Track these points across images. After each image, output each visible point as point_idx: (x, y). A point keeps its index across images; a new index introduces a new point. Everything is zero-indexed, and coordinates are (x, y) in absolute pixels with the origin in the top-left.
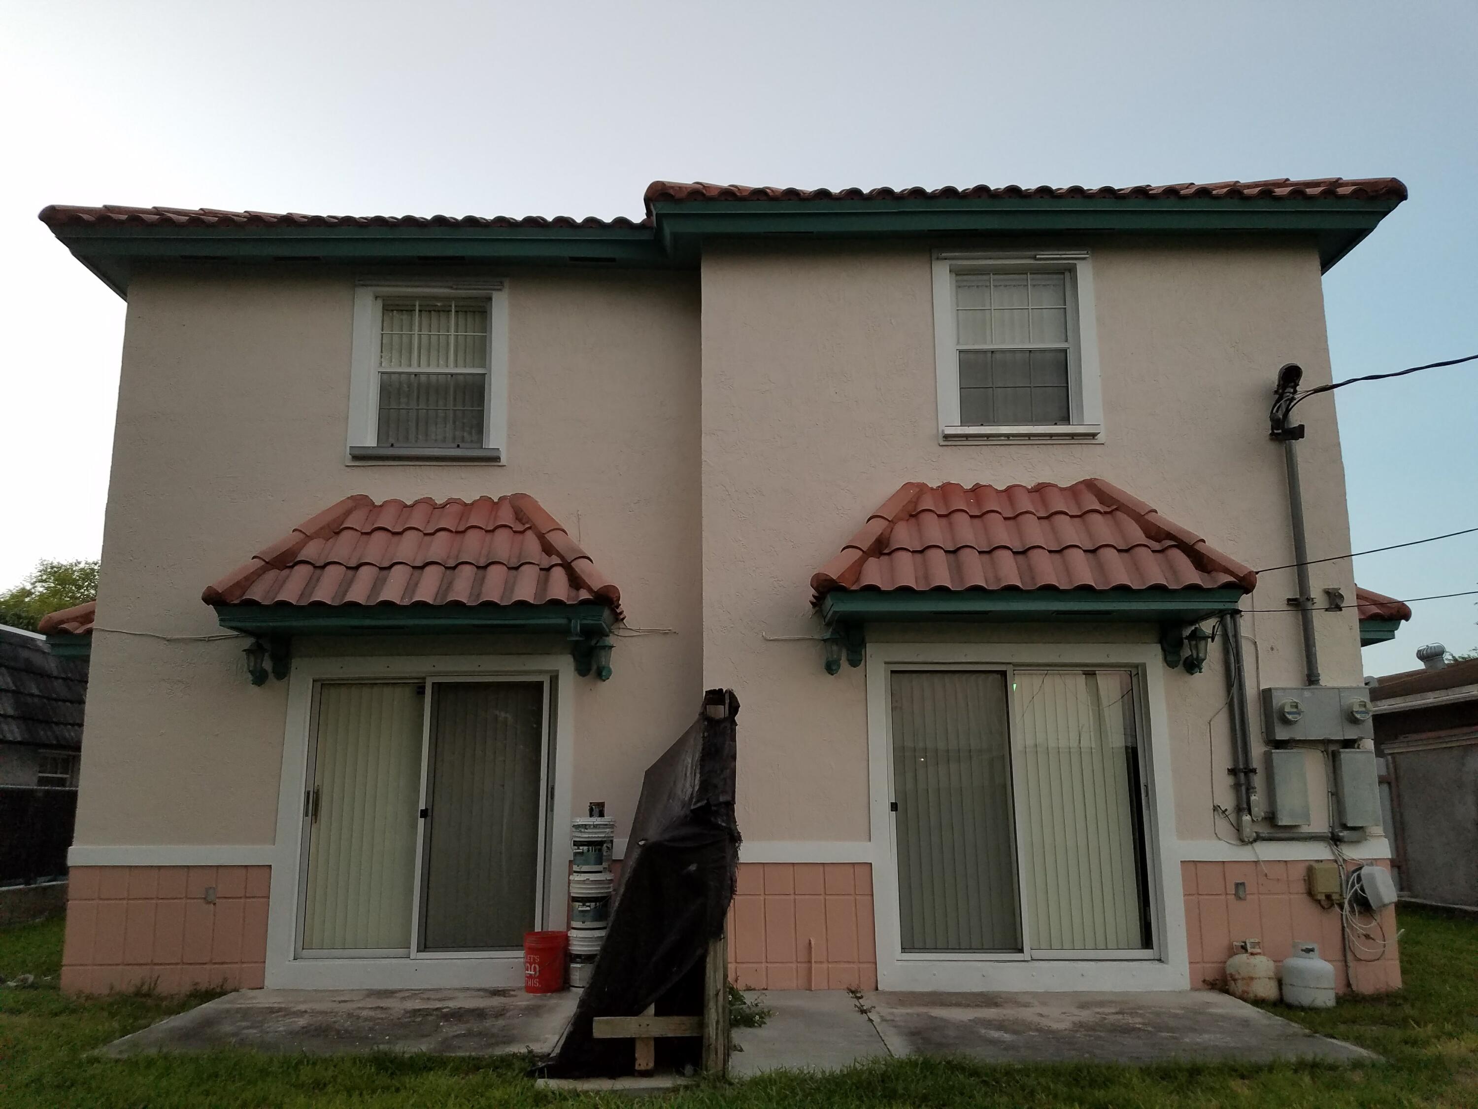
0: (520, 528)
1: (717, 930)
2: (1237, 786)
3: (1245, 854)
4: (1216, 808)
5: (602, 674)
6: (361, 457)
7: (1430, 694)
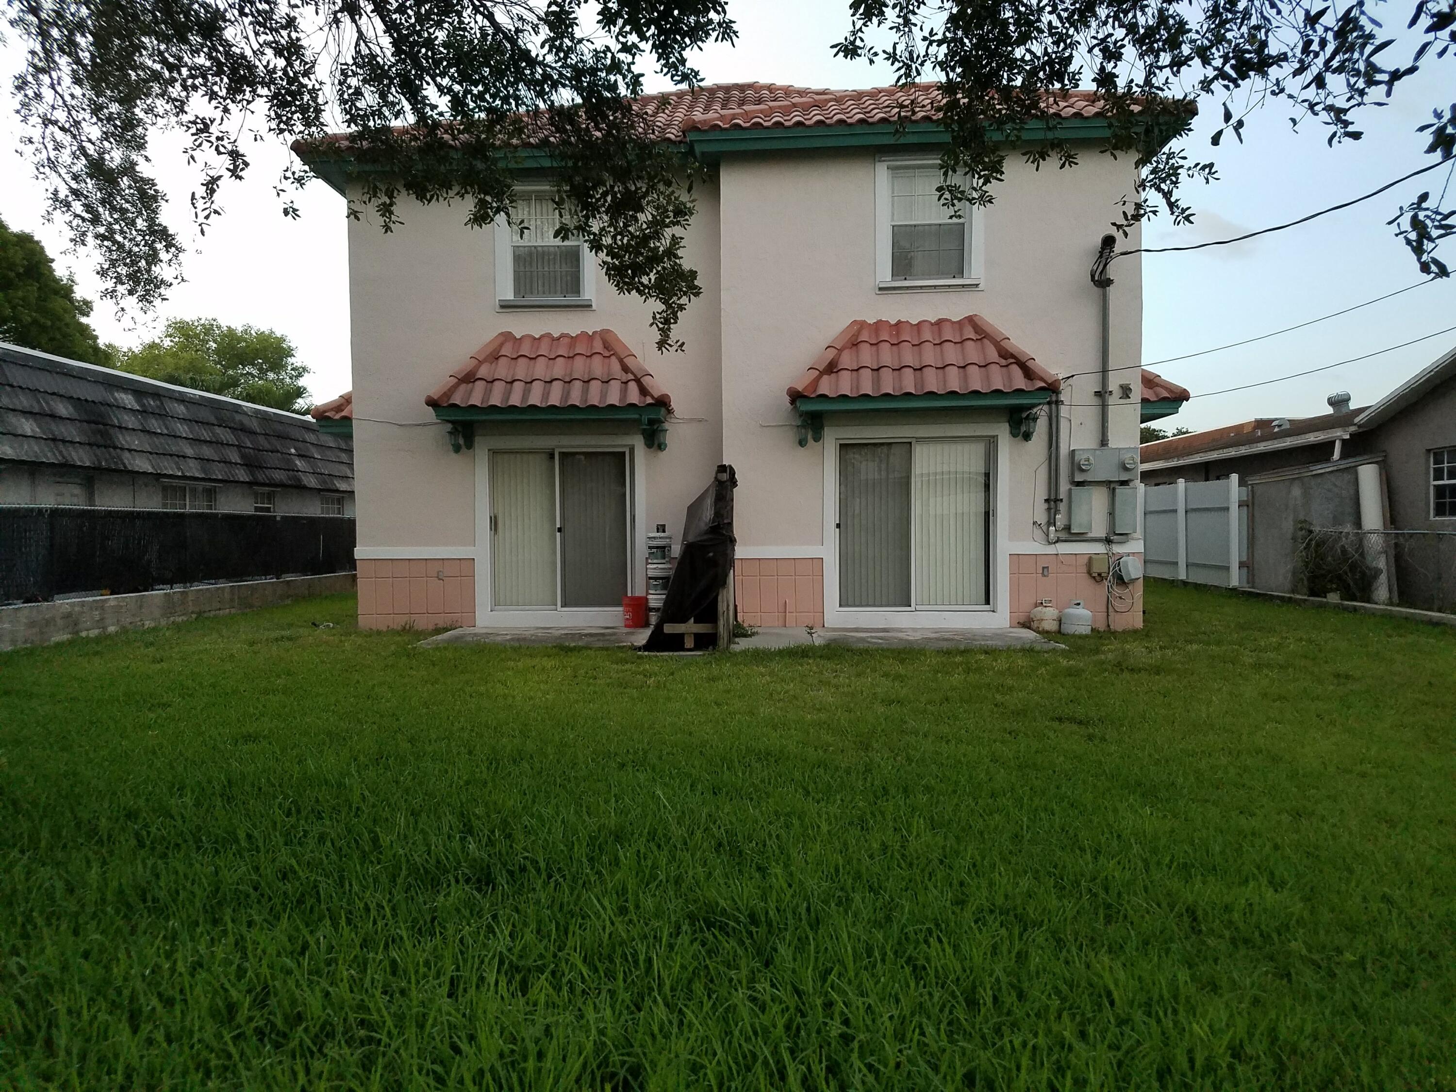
0: (607, 354)
1: (723, 583)
2: (1049, 509)
3: (1051, 550)
4: (1034, 523)
5: (661, 447)
6: (506, 306)
7: (1288, 439)
